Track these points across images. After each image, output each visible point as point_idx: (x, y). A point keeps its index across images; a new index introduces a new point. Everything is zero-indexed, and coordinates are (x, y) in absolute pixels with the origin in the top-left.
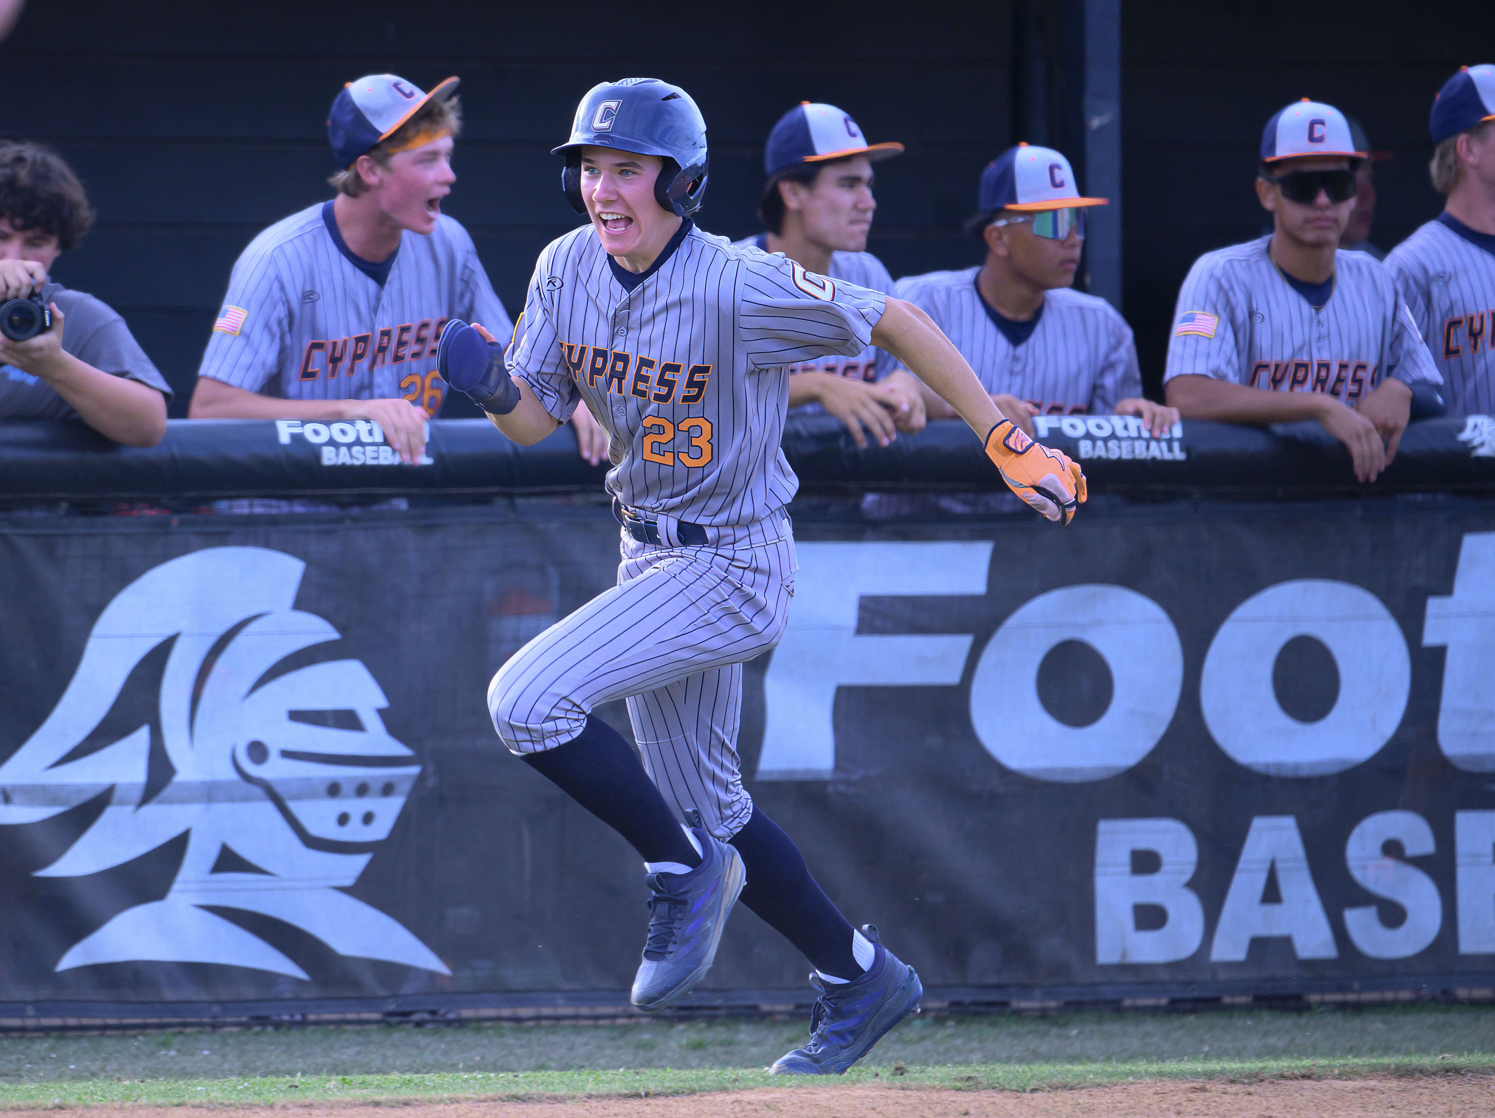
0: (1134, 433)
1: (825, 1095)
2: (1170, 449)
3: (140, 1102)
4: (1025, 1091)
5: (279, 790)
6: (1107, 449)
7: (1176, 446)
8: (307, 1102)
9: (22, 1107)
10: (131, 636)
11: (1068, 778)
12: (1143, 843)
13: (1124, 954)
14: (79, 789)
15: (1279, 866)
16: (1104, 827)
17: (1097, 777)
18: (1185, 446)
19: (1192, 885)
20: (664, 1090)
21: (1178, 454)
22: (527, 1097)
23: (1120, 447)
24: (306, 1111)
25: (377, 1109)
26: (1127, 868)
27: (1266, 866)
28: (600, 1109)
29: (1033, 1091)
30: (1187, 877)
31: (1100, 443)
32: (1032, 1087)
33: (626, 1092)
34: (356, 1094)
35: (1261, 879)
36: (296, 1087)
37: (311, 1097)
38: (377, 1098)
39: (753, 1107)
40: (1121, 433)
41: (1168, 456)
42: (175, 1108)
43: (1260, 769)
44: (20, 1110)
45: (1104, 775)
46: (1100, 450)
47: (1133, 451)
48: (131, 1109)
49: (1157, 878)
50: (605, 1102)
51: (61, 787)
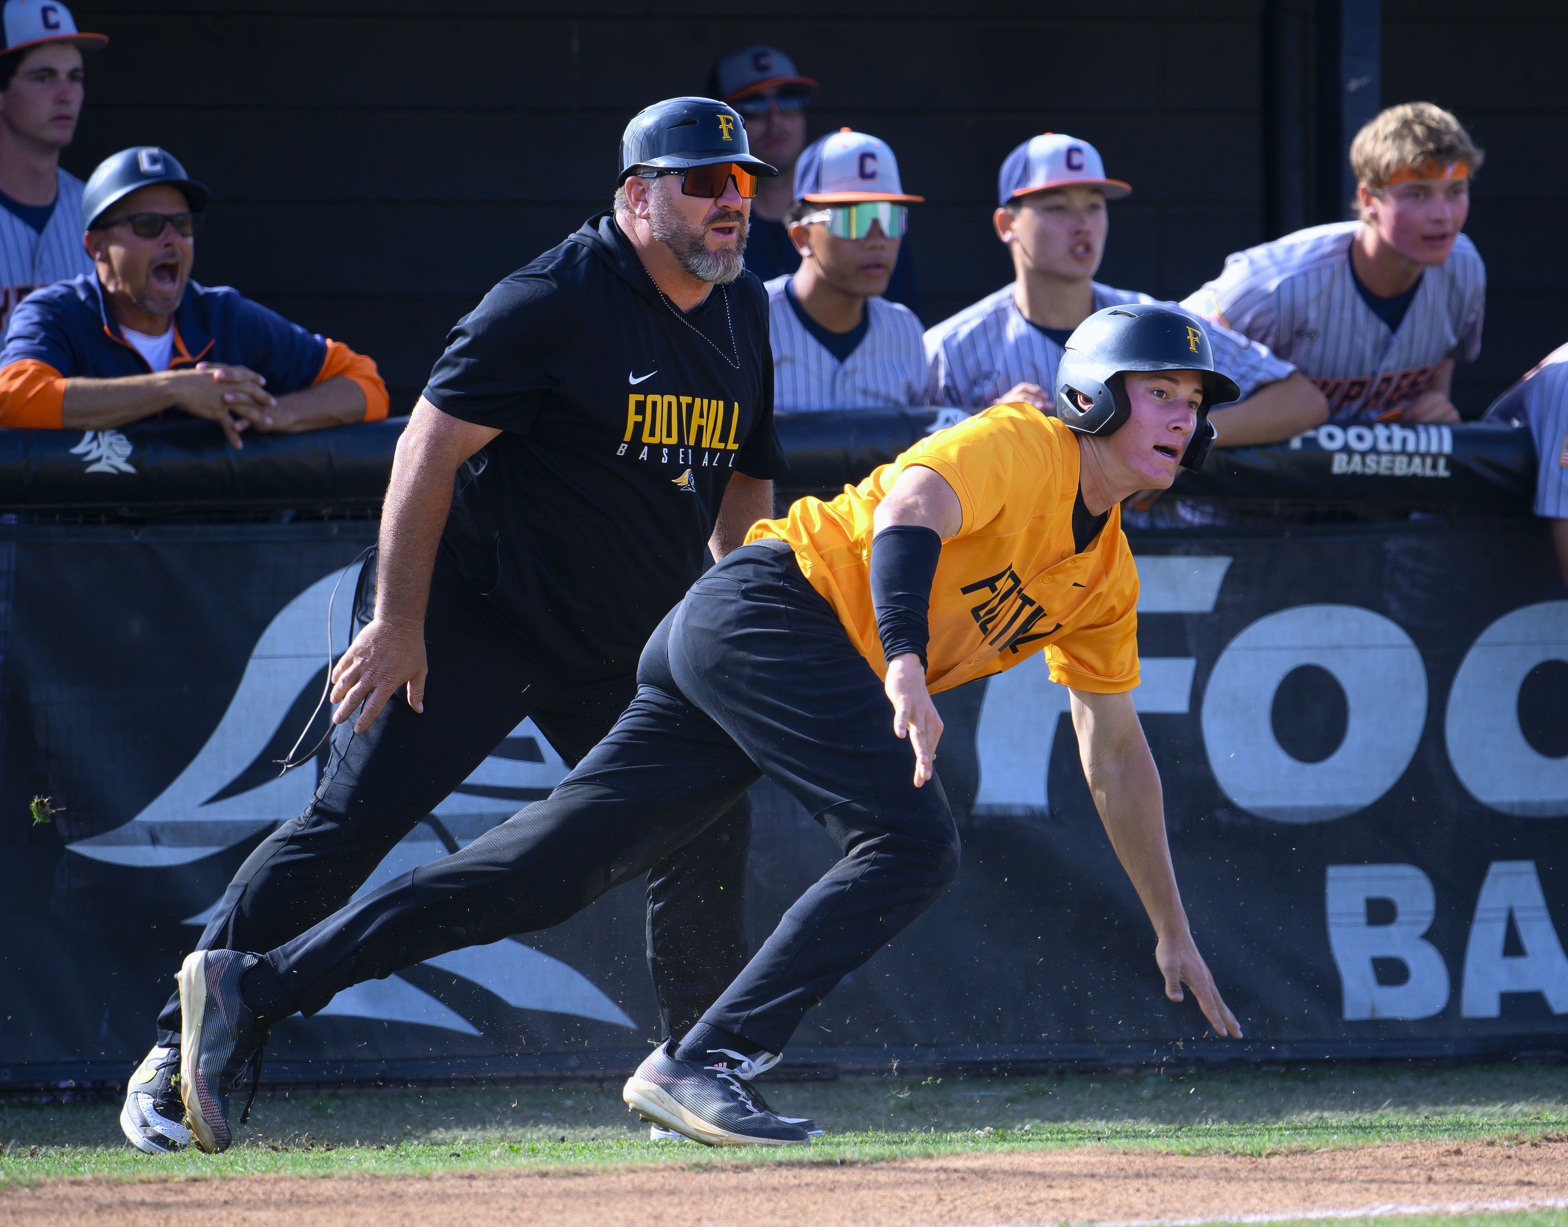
0: (1397, 446)
1: (1039, 1160)
2: (1434, 466)
3: (282, 1173)
4: (1260, 1155)
5: (449, 827)
6: (1364, 463)
7: (1442, 463)
8: (467, 1172)
9: (152, 1180)
10: (299, 656)
11: (1296, 820)
12: (1378, 892)
13: (1373, 1009)
14: (237, 826)
15: (1518, 915)
16: (1333, 872)
17: (1325, 818)
18: (1451, 461)
19: (1429, 936)
20: (862, 1157)
21: (1442, 472)
22: (710, 1165)
23: (1378, 463)
24: (466, 1182)
25: (545, 1180)
26: (1363, 919)
27: (1504, 915)
28: (791, 1177)
29: (1269, 1156)
30: (1424, 928)
31: (1357, 458)
32: (1269, 1152)
33: (820, 1159)
34: (522, 1162)
35: (1499, 931)
36: (458, 1155)
37: (471, 1166)
38: (543, 1168)
39: (959, 1175)
40: (1383, 446)
41: (1429, 472)
42: (321, 1180)
43: (1505, 810)
44: (150, 1182)
45: (1335, 816)
46: (1356, 465)
47: (1392, 468)
48: (272, 1181)
49: (1392, 929)
50: (796, 1171)
51: (218, 824)
